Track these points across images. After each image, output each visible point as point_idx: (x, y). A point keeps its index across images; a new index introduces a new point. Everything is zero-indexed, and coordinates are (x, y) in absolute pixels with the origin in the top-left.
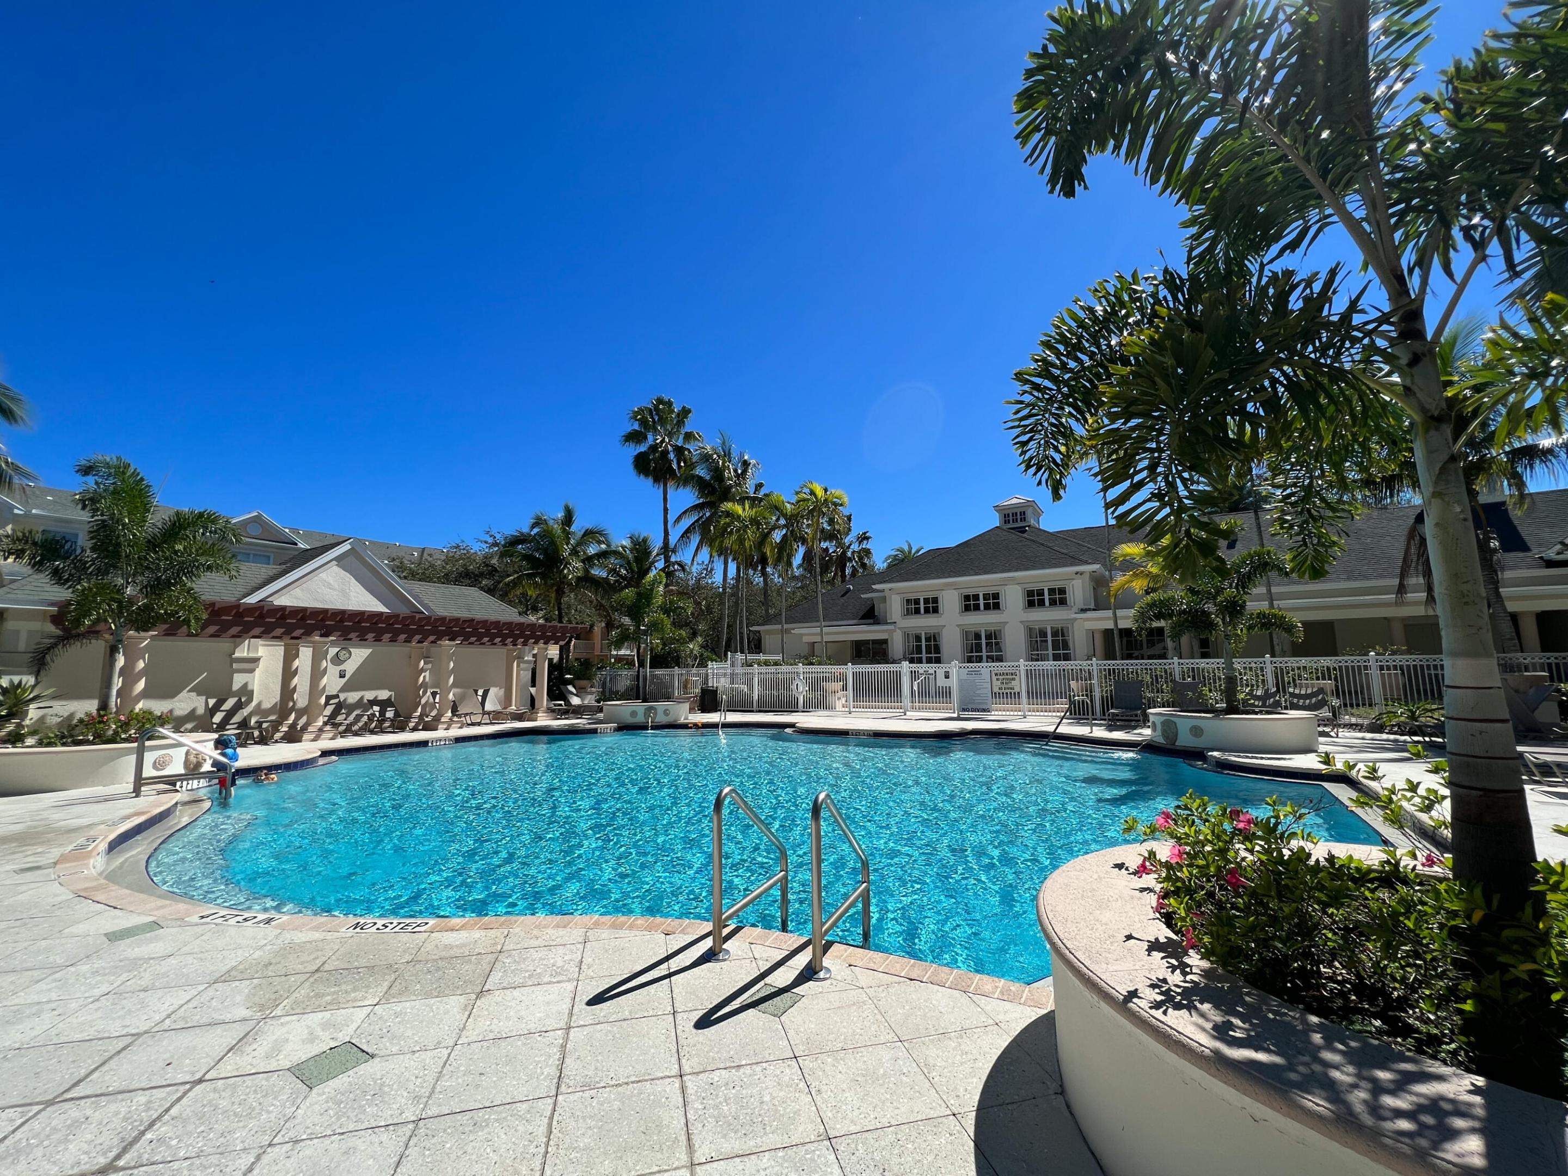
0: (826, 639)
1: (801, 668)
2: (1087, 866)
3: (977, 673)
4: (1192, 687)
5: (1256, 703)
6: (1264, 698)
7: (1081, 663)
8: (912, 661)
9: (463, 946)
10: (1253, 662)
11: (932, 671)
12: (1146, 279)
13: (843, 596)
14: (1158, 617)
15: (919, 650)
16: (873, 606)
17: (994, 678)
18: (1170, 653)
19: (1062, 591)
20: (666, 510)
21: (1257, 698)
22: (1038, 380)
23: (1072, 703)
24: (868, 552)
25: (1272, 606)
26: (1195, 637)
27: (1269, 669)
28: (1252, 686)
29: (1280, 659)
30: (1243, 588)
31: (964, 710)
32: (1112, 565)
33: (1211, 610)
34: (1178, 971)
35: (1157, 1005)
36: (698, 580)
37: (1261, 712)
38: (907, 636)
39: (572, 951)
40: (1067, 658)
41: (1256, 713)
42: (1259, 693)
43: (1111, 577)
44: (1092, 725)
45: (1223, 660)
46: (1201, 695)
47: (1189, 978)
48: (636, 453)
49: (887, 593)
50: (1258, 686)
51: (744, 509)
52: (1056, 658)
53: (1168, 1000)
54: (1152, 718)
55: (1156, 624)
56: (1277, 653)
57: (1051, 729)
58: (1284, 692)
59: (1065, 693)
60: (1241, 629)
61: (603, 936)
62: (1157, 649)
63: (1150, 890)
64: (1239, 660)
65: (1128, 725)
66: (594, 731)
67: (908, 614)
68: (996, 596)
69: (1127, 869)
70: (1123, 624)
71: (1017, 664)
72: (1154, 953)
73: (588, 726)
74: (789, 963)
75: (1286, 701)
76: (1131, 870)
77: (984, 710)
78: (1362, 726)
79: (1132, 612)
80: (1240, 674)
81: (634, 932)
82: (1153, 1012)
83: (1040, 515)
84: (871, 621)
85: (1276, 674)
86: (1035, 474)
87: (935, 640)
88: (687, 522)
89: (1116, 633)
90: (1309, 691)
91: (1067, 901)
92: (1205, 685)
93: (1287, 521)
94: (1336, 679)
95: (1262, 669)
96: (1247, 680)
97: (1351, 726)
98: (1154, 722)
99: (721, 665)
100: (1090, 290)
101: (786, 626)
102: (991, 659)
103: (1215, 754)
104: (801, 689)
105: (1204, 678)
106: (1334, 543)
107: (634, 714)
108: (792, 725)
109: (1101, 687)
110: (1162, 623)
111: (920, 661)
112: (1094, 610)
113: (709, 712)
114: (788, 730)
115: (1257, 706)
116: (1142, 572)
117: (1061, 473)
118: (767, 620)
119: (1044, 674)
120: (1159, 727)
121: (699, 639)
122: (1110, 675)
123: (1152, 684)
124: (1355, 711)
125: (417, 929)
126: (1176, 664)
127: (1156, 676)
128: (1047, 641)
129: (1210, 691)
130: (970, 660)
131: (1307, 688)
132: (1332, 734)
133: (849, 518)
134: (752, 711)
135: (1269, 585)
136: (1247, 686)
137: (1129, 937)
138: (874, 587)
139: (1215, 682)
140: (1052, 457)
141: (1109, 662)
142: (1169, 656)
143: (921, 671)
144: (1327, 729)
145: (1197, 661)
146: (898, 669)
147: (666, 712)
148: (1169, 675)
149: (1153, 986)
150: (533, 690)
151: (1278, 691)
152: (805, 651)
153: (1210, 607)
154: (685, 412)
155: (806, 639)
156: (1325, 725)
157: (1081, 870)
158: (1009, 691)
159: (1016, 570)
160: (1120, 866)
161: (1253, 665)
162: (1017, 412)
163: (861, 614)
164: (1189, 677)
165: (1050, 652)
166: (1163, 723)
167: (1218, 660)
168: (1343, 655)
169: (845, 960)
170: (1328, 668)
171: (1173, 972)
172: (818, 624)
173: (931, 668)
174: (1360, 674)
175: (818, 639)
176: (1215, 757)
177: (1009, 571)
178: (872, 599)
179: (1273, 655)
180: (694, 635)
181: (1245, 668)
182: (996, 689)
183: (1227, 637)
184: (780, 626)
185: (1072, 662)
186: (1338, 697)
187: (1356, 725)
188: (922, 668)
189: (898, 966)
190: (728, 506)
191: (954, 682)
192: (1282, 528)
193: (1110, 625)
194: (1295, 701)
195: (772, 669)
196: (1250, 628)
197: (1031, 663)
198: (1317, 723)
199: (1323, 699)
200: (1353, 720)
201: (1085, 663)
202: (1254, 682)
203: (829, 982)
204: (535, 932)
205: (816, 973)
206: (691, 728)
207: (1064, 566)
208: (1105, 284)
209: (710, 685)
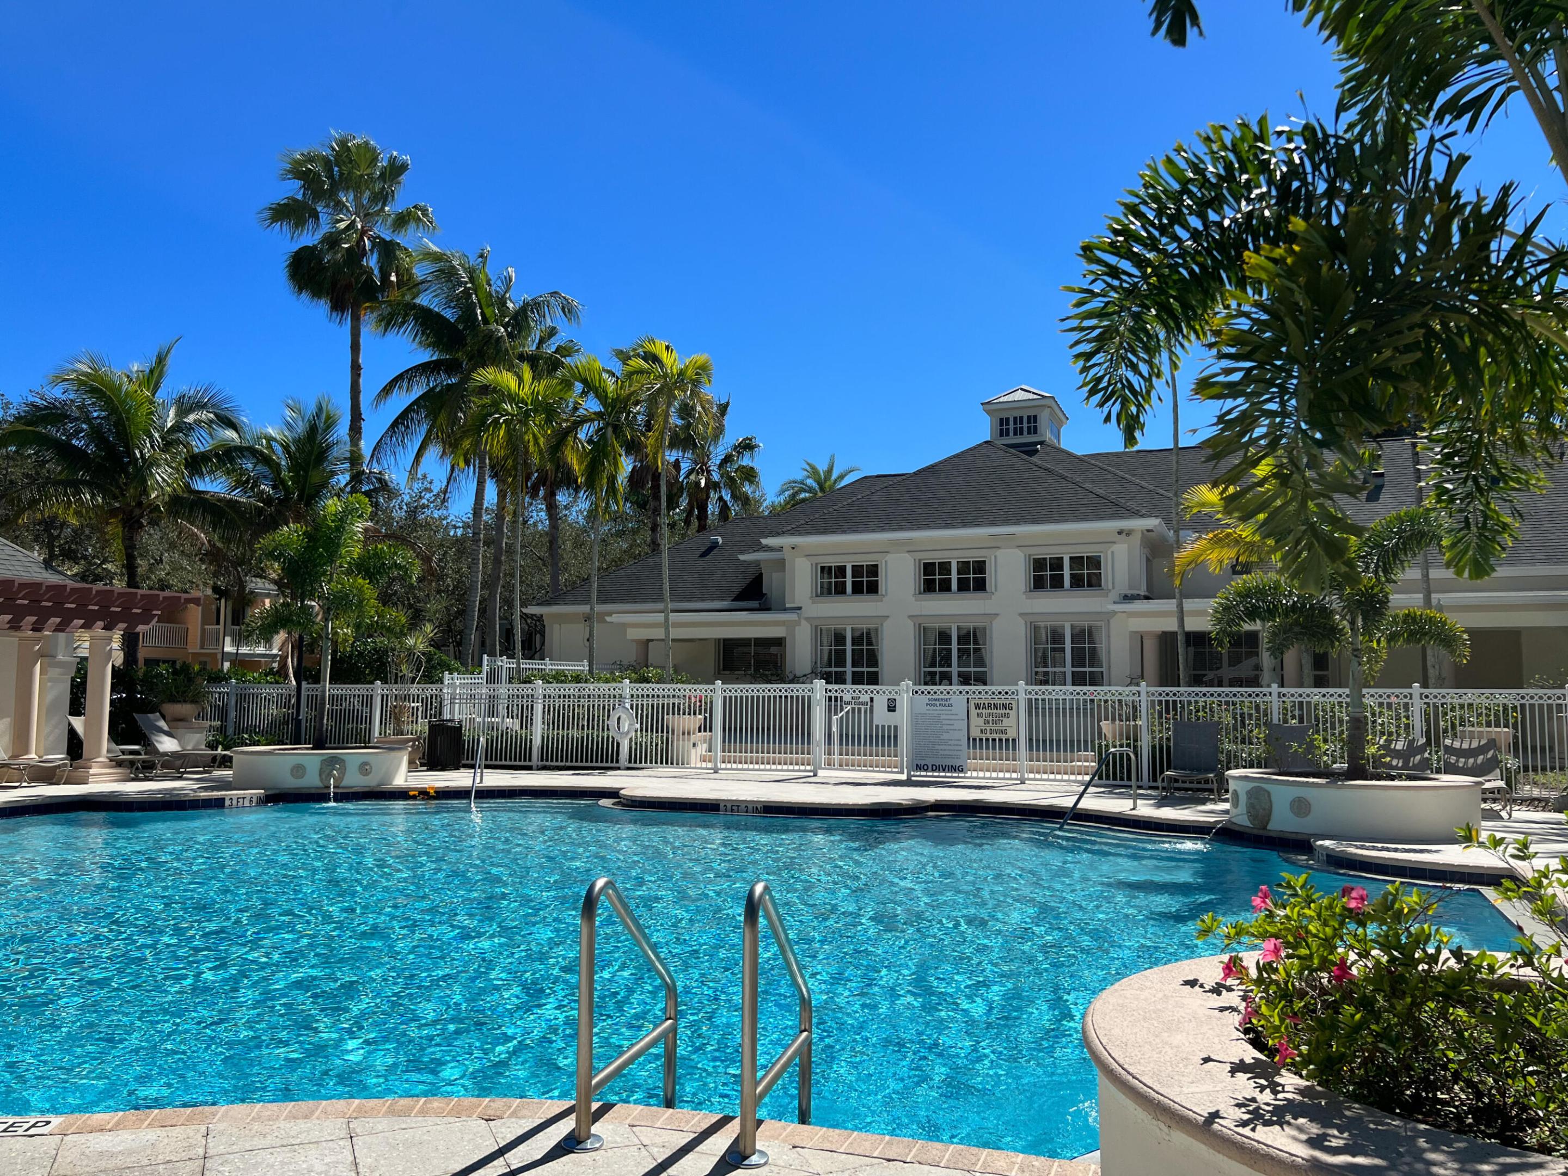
0: (675, 633)
1: (627, 687)
2: (1148, 984)
3: (945, 703)
4: (1298, 734)
5: (1394, 763)
6: (1405, 755)
7: (1120, 689)
8: (828, 678)
9: (131, 1152)
10: (1394, 695)
11: (865, 698)
12: (1280, 133)
13: (704, 555)
14: (1252, 614)
15: (841, 662)
16: (760, 576)
17: (973, 712)
18: (1266, 676)
19: (1095, 562)
20: (356, 368)
21: (1397, 754)
22: (1112, 260)
23: (1102, 760)
24: (750, 475)
25: (1428, 602)
26: (1307, 651)
27: (1417, 706)
28: (1390, 734)
29: (1435, 691)
30: (1386, 571)
31: (919, 768)
32: (1181, 520)
33: (1334, 606)
34: (1268, 1090)
35: (1244, 1124)
36: (413, 512)
37: (1399, 777)
38: (818, 632)
39: (333, 1150)
40: (1095, 680)
41: (1392, 778)
42: (1400, 746)
43: (1178, 541)
44: (1136, 797)
45: (1347, 691)
46: (1311, 747)
47: (1280, 1096)
48: (295, 247)
49: (787, 554)
50: (1399, 735)
51: (520, 379)
52: (1079, 680)
53: (1256, 1117)
54: (1232, 785)
55: (1247, 627)
56: (1431, 681)
57: (1068, 802)
58: (1438, 744)
59: (1093, 741)
60: (1379, 643)
61: (380, 1127)
62: (1244, 670)
63: (1234, 1009)
64: (1372, 691)
65: (1195, 796)
66: (219, 804)
67: (822, 593)
68: (980, 567)
69: (1202, 986)
70: (1193, 624)
71: (1013, 688)
72: (1239, 1075)
73: (204, 794)
74: (701, 1148)
75: (1439, 760)
76: (1207, 988)
77: (953, 769)
78: (1547, 801)
79: (1211, 605)
80: (1373, 715)
81: (431, 1120)
82: (1240, 1130)
83: (1061, 424)
84: (755, 604)
85: (1427, 714)
86: (1101, 405)
87: (870, 643)
88: (401, 400)
89: (1181, 639)
90: (1475, 744)
91: (1125, 1024)
92: (1318, 732)
93: (1447, 490)
94: (1515, 726)
95: (1406, 706)
96: (1382, 725)
97: (1532, 802)
98: (1235, 792)
99: (468, 679)
100: (1199, 135)
101: (598, 608)
102: (965, 679)
103: (1327, 843)
104: (625, 726)
105: (1317, 719)
106: (1505, 526)
107: (298, 770)
108: (612, 794)
109: (1153, 732)
110: (1257, 626)
111: (840, 679)
112: (1147, 598)
113: (443, 769)
114: (604, 802)
115: (1396, 768)
116: (1229, 535)
117: (1139, 406)
118: (556, 596)
119: (1057, 709)
120: (1243, 799)
121: (428, 628)
122: (1168, 712)
123: (1235, 729)
124: (1540, 778)
125: (31, 1132)
126: (1275, 695)
127: (1242, 715)
128: (1063, 650)
129: (1325, 741)
130: (930, 679)
131: (1471, 738)
132: (1504, 814)
133: (723, 409)
134: (529, 768)
135: (1426, 567)
136: (1383, 734)
137: (1207, 1060)
138: (764, 541)
139: (1333, 728)
140: (1127, 380)
141: (1167, 689)
142: (1264, 682)
143: (847, 698)
144: (1497, 807)
145: (1308, 691)
146: (807, 694)
147: (364, 768)
148: (1262, 713)
149: (1239, 1106)
150: (78, 723)
151: (1428, 742)
152: (631, 656)
153: (1334, 602)
154: (396, 170)
155: (635, 634)
156: (1495, 801)
157: (1141, 990)
158: (997, 736)
159: (1017, 523)
160: (1192, 983)
161: (1393, 699)
162: (1079, 304)
163: (736, 591)
164: (1293, 717)
165: (1069, 669)
166: (1250, 793)
167: (1340, 691)
168: (1531, 686)
169: (785, 1141)
170: (1505, 707)
171: (1261, 1092)
172: (660, 606)
173: (864, 692)
174: (1550, 719)
175: (659, 633)
176: (1327, 848)
177: (1005, 522)
178: (757, 563)
179: (1425, 685)
180: (416, 620)
181: (1381, 704)
182: (975, 733)
183: (1357, 653)
184: (586, 608)
185: (1106, 688)
186: (1516, 756)
187: (1539, 800)
188: (848, 691)
189: (867, 1144)
190: (488, 375)
191: (903, 719)
192: (1439, 501)
193: (1171, 625)
194: (1453, 759)
195: (571, 688)
196: (1392, 638)
197: (1037, 688)
198: (1480, 796)
199: (1494, 757)
200: (1536, 793)
201: (1127, 690)
202: (1393, 729)
203: (766, 1168)
204: (256, 1126)
205: (747, 1158)
206: (414, 798)
207: (1101, 518)
208: (1223, 132)
209: (447, 716)
